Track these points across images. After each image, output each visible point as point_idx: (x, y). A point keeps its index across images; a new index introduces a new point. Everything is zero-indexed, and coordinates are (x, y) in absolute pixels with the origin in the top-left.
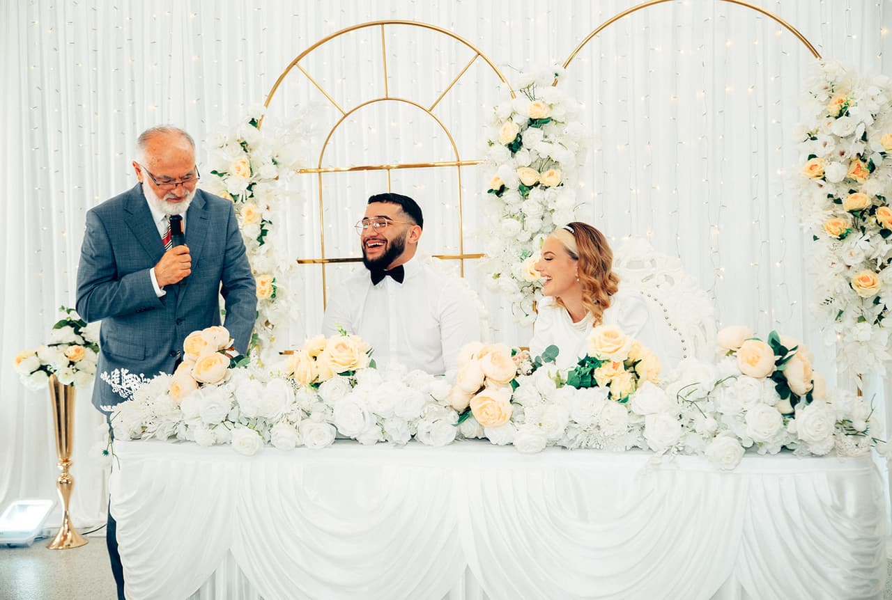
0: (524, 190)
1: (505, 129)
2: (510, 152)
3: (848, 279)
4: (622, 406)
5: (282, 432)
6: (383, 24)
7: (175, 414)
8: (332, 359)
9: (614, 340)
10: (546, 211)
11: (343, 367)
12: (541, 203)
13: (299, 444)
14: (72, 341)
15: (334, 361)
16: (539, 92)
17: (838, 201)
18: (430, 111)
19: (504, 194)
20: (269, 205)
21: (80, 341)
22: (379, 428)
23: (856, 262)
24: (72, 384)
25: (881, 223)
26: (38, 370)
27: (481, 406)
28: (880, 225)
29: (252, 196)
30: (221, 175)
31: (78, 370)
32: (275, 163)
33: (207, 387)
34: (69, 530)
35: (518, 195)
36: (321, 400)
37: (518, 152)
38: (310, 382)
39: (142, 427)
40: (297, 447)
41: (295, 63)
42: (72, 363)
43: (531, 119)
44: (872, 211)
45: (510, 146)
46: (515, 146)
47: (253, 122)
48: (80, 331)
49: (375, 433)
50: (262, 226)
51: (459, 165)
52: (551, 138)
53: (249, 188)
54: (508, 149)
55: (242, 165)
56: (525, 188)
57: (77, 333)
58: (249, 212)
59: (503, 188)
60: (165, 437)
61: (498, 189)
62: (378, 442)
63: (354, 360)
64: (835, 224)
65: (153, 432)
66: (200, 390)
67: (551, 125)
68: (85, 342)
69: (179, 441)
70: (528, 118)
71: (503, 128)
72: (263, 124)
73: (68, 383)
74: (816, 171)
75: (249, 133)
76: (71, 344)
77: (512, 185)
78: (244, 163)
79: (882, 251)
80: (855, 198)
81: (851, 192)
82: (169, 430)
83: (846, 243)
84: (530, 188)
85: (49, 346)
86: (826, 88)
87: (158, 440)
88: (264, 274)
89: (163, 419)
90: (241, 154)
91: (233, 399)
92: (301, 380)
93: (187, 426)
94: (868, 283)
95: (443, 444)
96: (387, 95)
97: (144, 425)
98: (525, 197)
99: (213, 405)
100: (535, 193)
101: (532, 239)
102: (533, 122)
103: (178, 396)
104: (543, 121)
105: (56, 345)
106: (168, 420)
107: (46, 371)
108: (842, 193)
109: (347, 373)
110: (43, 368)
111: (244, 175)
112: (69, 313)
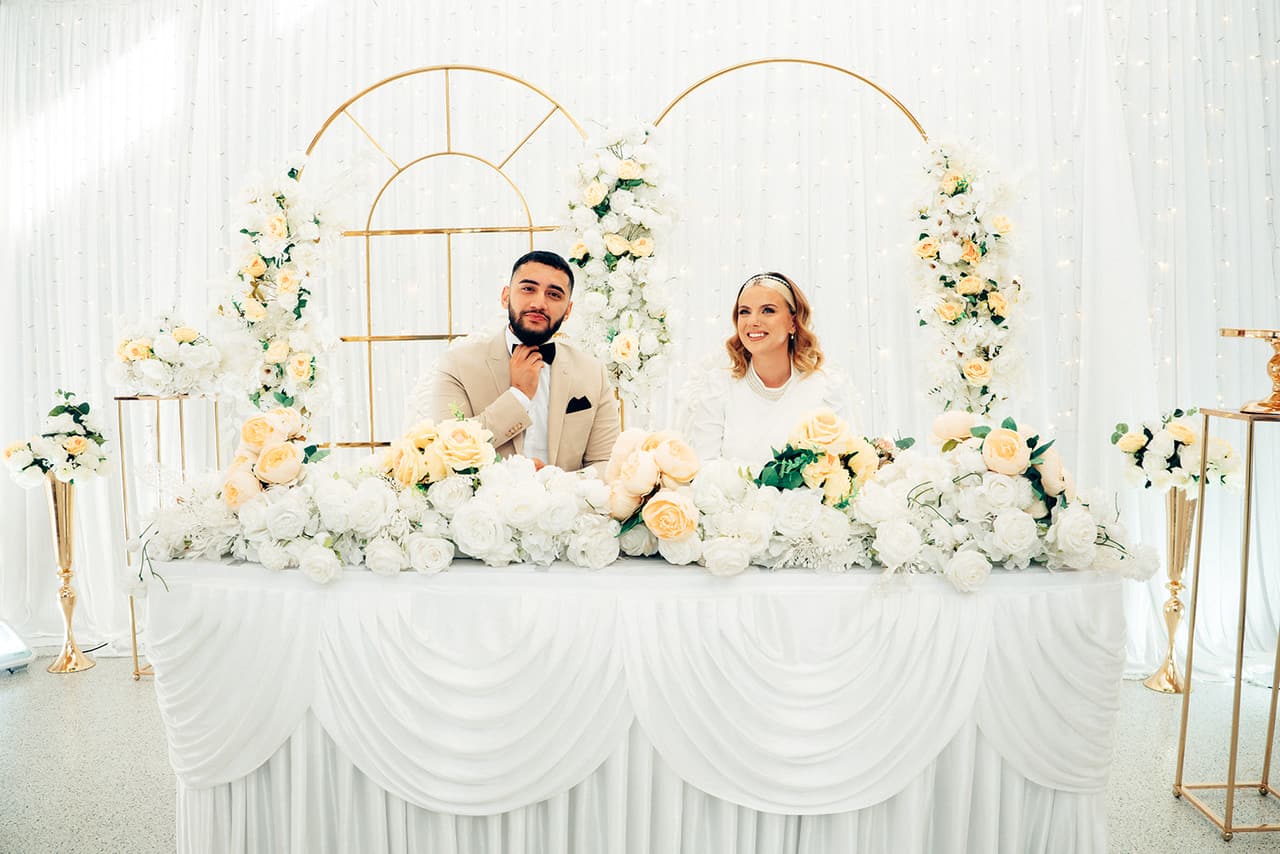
0: (611, 260)
1: (592, 189)
2: (597, 216)
3: (960, 368)
4: (840, 512)
5: (381, 551)
6: (447, 69)
7: (233, 526)
8: (448, 452)
9: (830, 427)
10: (634, 284)
11: (464, 462)
12: (630, 276)
13: (404, 567)
14: (70, 431)
15: (450, 455)
16: (626, 151)
17: (951, 284)
18: (500, 167)
19: (588, 263)
20: (309, 271)
21: (81, 431)
22: (514, 546)
23: (969, 349)
24: (72, 481)
25: (994, 309)
26: (32, 465)
27: (658, 512)
28: (992, 311)
29: (289, 260)
30: (253, 234)
31: (79, 465)
32: (317, 222)
33: (274, 490)
34: (73, 651)
35: (603, 266)
36: (431, 506)
37: (606, 216)
38: (416, 482)
39: (186, 542)
40: (402, 570)
41: (342, 109)
42: (71, 457)
43: (620, 180)
44: (984, 296)
45: (595, 209)
46: (602, 209)
47: (292, 174)
48: (81, 418)
49: (509, 551)
50: (300, 295)
51: (531, 231)
52: (643, 201)
53: (287, 250)
54: (594, 213)
55: (277, 223)
56: (612, 258)
57: (77, 420)
58: (286, 279)
59: (586, 257)
60: (218, 556)
61: (581, 257)
62: (511, 562)
63: (477, 454)
64: (951, 308)
65: (202, 550)
66: (264, 494)
67: (642, 188)
68: (87, 431)
69: (236, 562)
70: (617, 178)
71: (589, 188)
72: (302, 177)
73: (67, 481)
74: (931, 251)
75: (288, 187)
76: (70, 435)
77: (598, 253)
78: (281, 221)
79: (995, 338)
80: (969, 281)
81: (963, 275)
82: (223, 547)
83: (960, 329)
84: (618, 258)
85: (44, 436)
86: (939, 164)
87: (207, 559)
88: (301, 352)
89: (215, 532)
90: (276, 211)
91: (311, 506)
92: (404, 479)
93: (247, 541)
94: (980, 372)
95: (604, 564)
96: (449, 148)
97: (188, 539)
98: (612, 269)
99: (285, 515)
100: (624, 263)
101: (618, 316)
102: (622, 183)
103: (235, 502)
104: (633, 183)
105: (53, 435)
106: (221, 533)
107: (41, 466)
108: (954, 275)
109: (467, 471)
110: (37, 462)
111: (280, 235)
112: (67, 398)
